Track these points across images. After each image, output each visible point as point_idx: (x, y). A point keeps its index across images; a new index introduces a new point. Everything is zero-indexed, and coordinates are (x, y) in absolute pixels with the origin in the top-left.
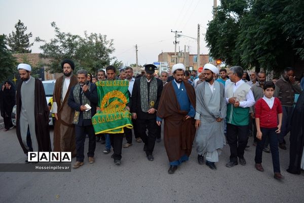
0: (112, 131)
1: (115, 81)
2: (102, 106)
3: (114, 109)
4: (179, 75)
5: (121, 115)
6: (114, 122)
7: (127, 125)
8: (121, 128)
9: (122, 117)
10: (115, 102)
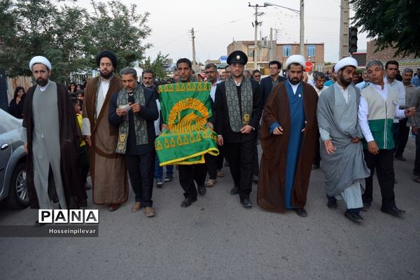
0: (186, 160)
1: (189, 84)
2: (171, 122)
3: (189, 127)
4: (293, 72)
5: (201, 135)
6: (189, 145)
7: (210, 149)
8: (201, 156)
9: (202, 138)
10: (190, 117)
